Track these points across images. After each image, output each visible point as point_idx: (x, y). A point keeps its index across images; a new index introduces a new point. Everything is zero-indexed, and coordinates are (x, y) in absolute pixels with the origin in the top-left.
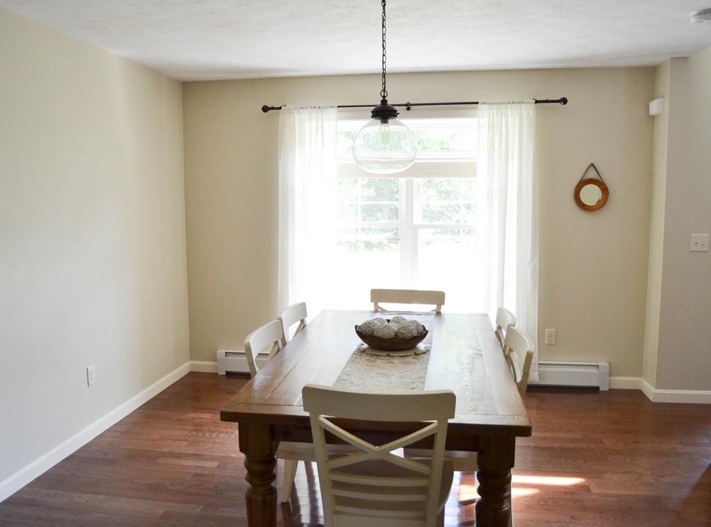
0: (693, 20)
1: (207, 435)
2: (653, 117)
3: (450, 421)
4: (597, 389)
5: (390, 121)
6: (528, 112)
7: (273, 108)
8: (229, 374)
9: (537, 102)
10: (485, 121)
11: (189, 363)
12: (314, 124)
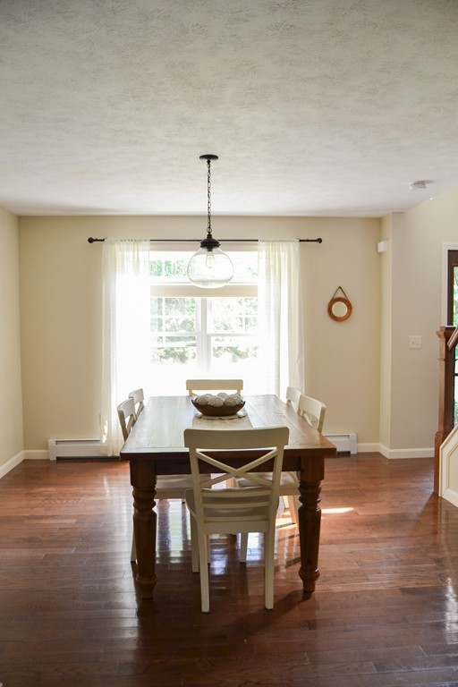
0: (411, 188)
1: (59, 502)
2: (380, 254)
3: (286, 447)
4: (349, 452)
5: (214, 250)
6: (294, 247)
7: (97, 240)
8: (59, 459)
9: (300, 241)
10: (263, 254)
11: (23, 452)
12: (131, 253)
